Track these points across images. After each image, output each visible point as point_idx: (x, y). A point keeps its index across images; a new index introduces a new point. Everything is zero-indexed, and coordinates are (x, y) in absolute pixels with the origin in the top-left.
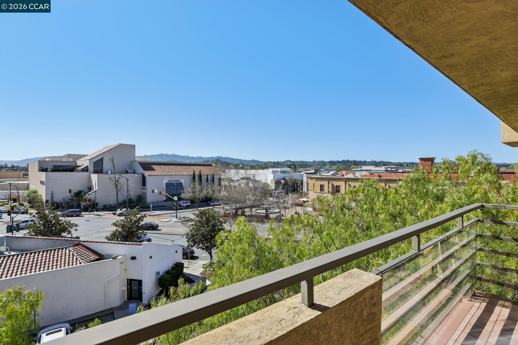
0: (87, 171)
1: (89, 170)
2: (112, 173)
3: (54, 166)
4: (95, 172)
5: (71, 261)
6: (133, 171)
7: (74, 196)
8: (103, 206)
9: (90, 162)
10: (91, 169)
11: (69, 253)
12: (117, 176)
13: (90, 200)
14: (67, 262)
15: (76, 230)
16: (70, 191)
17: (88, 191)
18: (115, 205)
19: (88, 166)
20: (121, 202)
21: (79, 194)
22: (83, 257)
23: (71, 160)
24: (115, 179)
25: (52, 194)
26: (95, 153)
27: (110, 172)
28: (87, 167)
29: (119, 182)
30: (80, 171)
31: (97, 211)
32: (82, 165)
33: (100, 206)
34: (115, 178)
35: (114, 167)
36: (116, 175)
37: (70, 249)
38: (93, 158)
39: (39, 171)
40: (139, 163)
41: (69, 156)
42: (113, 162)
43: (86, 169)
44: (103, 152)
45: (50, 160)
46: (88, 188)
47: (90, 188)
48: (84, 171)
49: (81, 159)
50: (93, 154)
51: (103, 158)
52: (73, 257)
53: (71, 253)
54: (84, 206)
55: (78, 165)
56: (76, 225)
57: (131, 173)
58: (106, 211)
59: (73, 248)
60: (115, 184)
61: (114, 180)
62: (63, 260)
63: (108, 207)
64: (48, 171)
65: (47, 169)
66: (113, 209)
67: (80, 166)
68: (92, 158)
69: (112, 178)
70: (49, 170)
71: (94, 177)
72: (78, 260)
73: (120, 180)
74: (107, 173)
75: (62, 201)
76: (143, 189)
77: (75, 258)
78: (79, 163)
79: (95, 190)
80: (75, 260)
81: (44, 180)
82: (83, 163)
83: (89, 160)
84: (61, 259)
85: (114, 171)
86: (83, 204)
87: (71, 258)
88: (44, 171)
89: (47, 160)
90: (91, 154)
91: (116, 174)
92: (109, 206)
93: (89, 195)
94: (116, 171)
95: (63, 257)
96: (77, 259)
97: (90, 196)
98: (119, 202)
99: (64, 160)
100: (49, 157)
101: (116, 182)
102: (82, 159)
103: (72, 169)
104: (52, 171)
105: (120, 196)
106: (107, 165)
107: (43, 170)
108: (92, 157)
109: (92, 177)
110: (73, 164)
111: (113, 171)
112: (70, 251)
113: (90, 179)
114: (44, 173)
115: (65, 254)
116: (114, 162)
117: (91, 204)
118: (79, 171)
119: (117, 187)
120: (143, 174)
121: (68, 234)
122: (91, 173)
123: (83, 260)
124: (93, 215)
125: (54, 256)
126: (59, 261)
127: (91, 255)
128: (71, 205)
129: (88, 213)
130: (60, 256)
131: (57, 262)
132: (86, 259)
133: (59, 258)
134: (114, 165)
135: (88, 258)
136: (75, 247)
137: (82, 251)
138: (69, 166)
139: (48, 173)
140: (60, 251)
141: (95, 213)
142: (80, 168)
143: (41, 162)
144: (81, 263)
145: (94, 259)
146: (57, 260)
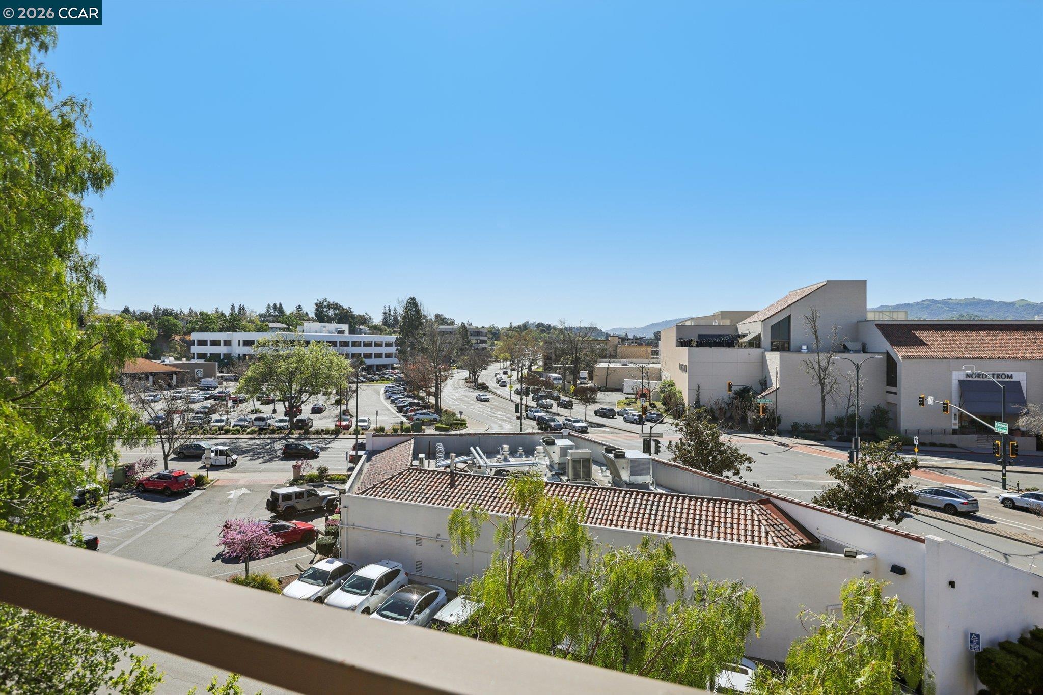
0: (759, 346)
1: (763, 344)
2: (810, 351)
3: (701, 336)
4: (775, 348)
5: (756, 533)
6: (858, 346)
7: (736, 398)
8: (792, 426)
9: (764, 326)
10: (766, 341)
11: (752, 516)
12: (823, 356)
13: (765, 409)
14: (749, 533)
15: (749, 469)
16: (730, 386)
17: (760, 388)
18: (818, 426)
19: (760, 334)
20: (833, 420)
21: (743, 395)
22: (779, 531)
23: (728, 323)
24: (820, 365)
25: (698, 391)
26: (773, 305)
27: (805, 347)
28: (758, 337)
29: (827, 372)
30: (745, 347)
31: (780, 435)
32: (747, 332)
33: (786, 424)
34: (819, 363)
35: (817, 337)
36: (820, 354)
37: (754, 508)
38: (771, 316)
39: (677, 346)
40: (877, 325)
41: (724, 315)
42: (814, 324)
43: (756, 342)
44: (790, 302)
45: (693, 325)
46: (761, 383)
47: (764, 384)
48: (753, 347)
49: (744, 322)
50: (768, 309)
51: (789, 317)
52: (760, 527)
53: (756, 518)
54: (754, 420)
55: (740, 333)
56: (750, 460)
57: (856, 351)
58: (797, 437)
59: (759, 508)
60: (820, 377)
61: (817, 367)
62: (742, 527)
63: (805, 429)
64: (692, 346)
65: (690, 341)
66: (813, 434)
67: (744, 336)
68: (769, 318)
69: (813, 361)
70: (693, 343)
71: (774, 360)
72: (769, 537)
73: (830, 368)
74: (799, 351)
75: (714, 406)
76: (888, 392)
77: (763, 529)
78: (742, 329)
79: (774, 387)
80: (763, 534)
81: (686, 362)
82: (750, 328)
83: (763, 321)
84: (739, 524)
85: (817, 345)
86: (751, 415)
87: (756, 528)
88: (685, 346)
89: (688, 324)
90: (766, 309)
91: (822, 352)
92: (804, 426)
93: (764, 397)
94: (820, 346)
95: (742, 522)
96: (767, 533)
97: (764, 400)
98: (826, 420)
99: (716, 323)
100: (692, 319)
101: (822, 372)
102: (748, 320)
103: (729, 340)
104: (697, 346)
105: (829, 407)
106: (799, 331)
107: (682, 343)
108: (768, 314)
109: (767, 358)
110: (731, 332)
111: (814, 347)
112: (753, 511)
113: (763, 363)
114: (687, 349)
115: (745, 515)
116: (816, 324)
117: (768, 419)
118: (743, 345)
119: (822, 385)
120: (887, 352)
122: (766, 351)
123: (780, 538)
124: (772, 444)
125: (726, 513)
126: (735, 526)
127: (794, 532)
128: (728, 415)
129: (761, 437)
130: (736, 516)
131: (732, 528)
132: (785, 537)
133: (735, 521)
134: (816, 331)
135: (787, 537)
136: (762, 506)
137: (776, 517)
138: (725, 335)
139: (692, 349)
140: (736, 506)
141: (776, 438)
142: (746, 339)
143: (680, 328)
144: (775, 544)
145: (801, 543)
146: (732, 524)
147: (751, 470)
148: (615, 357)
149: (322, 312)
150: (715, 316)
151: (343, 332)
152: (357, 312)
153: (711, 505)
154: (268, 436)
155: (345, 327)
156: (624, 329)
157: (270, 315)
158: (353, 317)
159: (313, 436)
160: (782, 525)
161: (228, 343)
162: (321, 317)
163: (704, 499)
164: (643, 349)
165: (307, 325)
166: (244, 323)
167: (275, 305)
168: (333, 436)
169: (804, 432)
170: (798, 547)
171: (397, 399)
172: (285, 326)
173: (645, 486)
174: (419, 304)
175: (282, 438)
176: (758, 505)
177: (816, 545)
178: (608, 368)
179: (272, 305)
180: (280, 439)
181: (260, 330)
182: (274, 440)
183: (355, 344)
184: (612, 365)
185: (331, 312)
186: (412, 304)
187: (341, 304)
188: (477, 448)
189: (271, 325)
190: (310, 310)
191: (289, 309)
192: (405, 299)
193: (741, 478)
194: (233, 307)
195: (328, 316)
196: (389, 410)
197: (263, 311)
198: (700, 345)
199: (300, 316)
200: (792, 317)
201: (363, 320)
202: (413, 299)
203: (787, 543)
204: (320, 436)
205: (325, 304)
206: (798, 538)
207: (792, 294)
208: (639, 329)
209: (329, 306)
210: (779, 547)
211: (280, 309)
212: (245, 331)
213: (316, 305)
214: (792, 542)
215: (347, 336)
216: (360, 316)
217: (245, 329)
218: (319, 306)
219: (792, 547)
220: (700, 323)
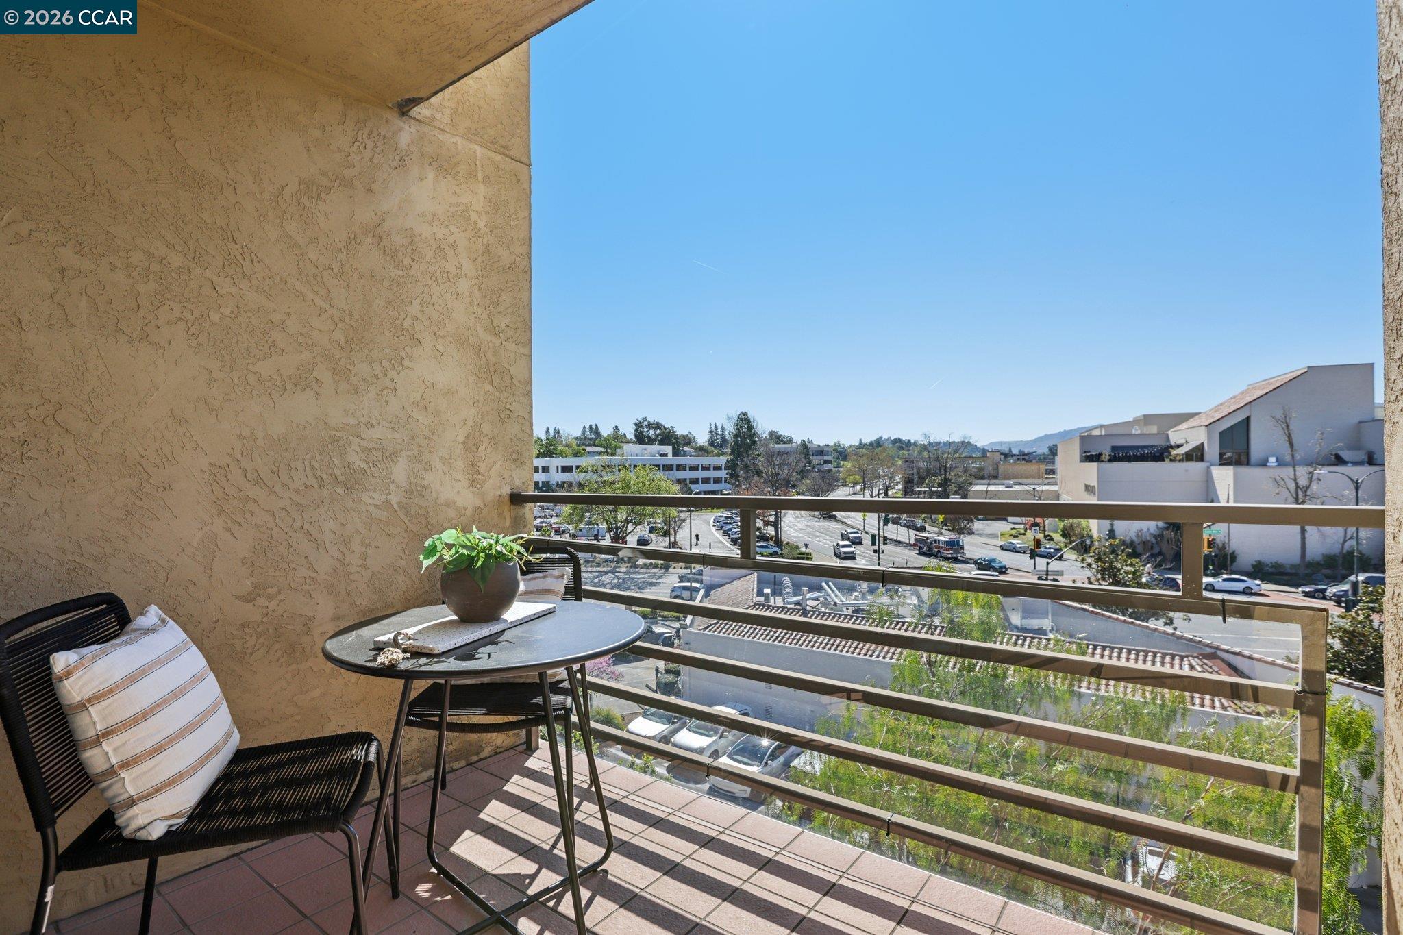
0: (1201, 458)
1: (1207, 456)
2: (1281, 463)
3: (1114, 448)
4: (1224, 462)
6: (1362, 456)
7: (1167, 529)
8: (1253, 567)
9: (1209, 434)
10: (1212, 451)
12: (1302, 471)
13: (1211, 543)
18: (1295, 566)
19: (1203, 444)
23: (1156, 429)
24: (1297, 484)
26: (1221, 404)
27: (1272, 460)
28: (1200, 448)
29: (1308, 493)
30: (1180, 460)
32: (1183, 441)
33: (1243, 563)
34: (1295, 480)
35: (1291, 445)
36: (1297, 468)
38: (1219, 419)
39: (1081, 461)
41: (1148, 419)
42: (1288, 426)
43: (1197, 454)
44: (1249, 399)
45: (1103, 434)
48: (1192, 460)
50: (1216, 409)
51: (1248, 419)
55: (1173, 443)
57: (1356, 463)
60: (1297, 497)
61: (1292, 486)
64: (1103, 461)
65: (1100, 455)
66: (1286, 578)
67: (1179, 446)
68: (1215, 421)
69: (1286, 478)
70: (1104, 457)
71: (1224, 477)
73: (1314, 487)
74: (1264, 464)
75: (1135, 539)
78: (1175, 437)
81: (1094, 482)
82: (1185, 437)
83: (1207, 426)
85: (1293, 456)
88: (1093, 461)
89: (1096, 433)
90: (1210, 410)
91: (1299, 465)
92: (1275, 568)
94: (1297, 457)
97: (1211, 530)
98: (1309, 559)
99: (1136, 430)
100: (1101, 427)
101: (1300, 493)
102: (1185, 425)
103: (1159, 454)
104: (1110, 461)
105: (1312, 538)
106: (1262, 439)
107: (1089, 458)
108: (1213, 417)
109: (1214, 475)
110: (1159, 442)
111: (1288, 458)
113: (1209, 481)
114: (1095, 465)
116: (1291, 428)
117: (1216, 556)
118: (1178, 458)
122: (1212, 465)
128: (1156, 550)
134: (1289, 437)
138: (1151, 446)
139: (1103, 465)
140: (1168, 660)
142: (1181, 451)
143: (1086, 438)
144: (1224, 708)
148: (996, 478)
149: (642, 433)
150: (1135, 422)
151: (666, 455)
152: (680, 431)
154: (595, 569)
155: (668, 449)
156: (1006, 443)
157: (586, 438)
158: (676, 438)
161: (546, 470)
162: (641, 439)
163: (1123, 649)
164: (1033, 468)
165: (626, 447)
167: (591, 426)
169: (1276, 575)
171: (729, 530)
172: (603, 450)
173: (1041, 632)
174: (751, 420)
175: (609, 572)
176: (1200, 659)
178: (987, 491)
179: (587, 427)
180: (607, 573)
181: (578, 454)
182: (602, 574)
183: (679, 468)
184: (992, 488)
185: (652, 432)
186: (744, 419)
187: (662, 422)
188: (831, 583)
189: (588, 449)
190: (629, 431)
191: (606, 431)
192: (735, 413)
193: (1175, 629)
194: (548, 432)
195: (648, 437)
196: (720, 540)
197: (578, 434)
198: (1113, 459)
199: (618, 437)
200: (1252, 419)
201: (687, 441)
202: (744, 414)
204: (648, 570)
205: (646, 423)
207: (1252, 387)
208: (1027, 443)
209: (650, 426)
211: (596, 431)
212: (563, 456)
213: (636, 424)
215: (671, 459)
216: (683, 436)
218: (639, 425)
220: (1111, 431)
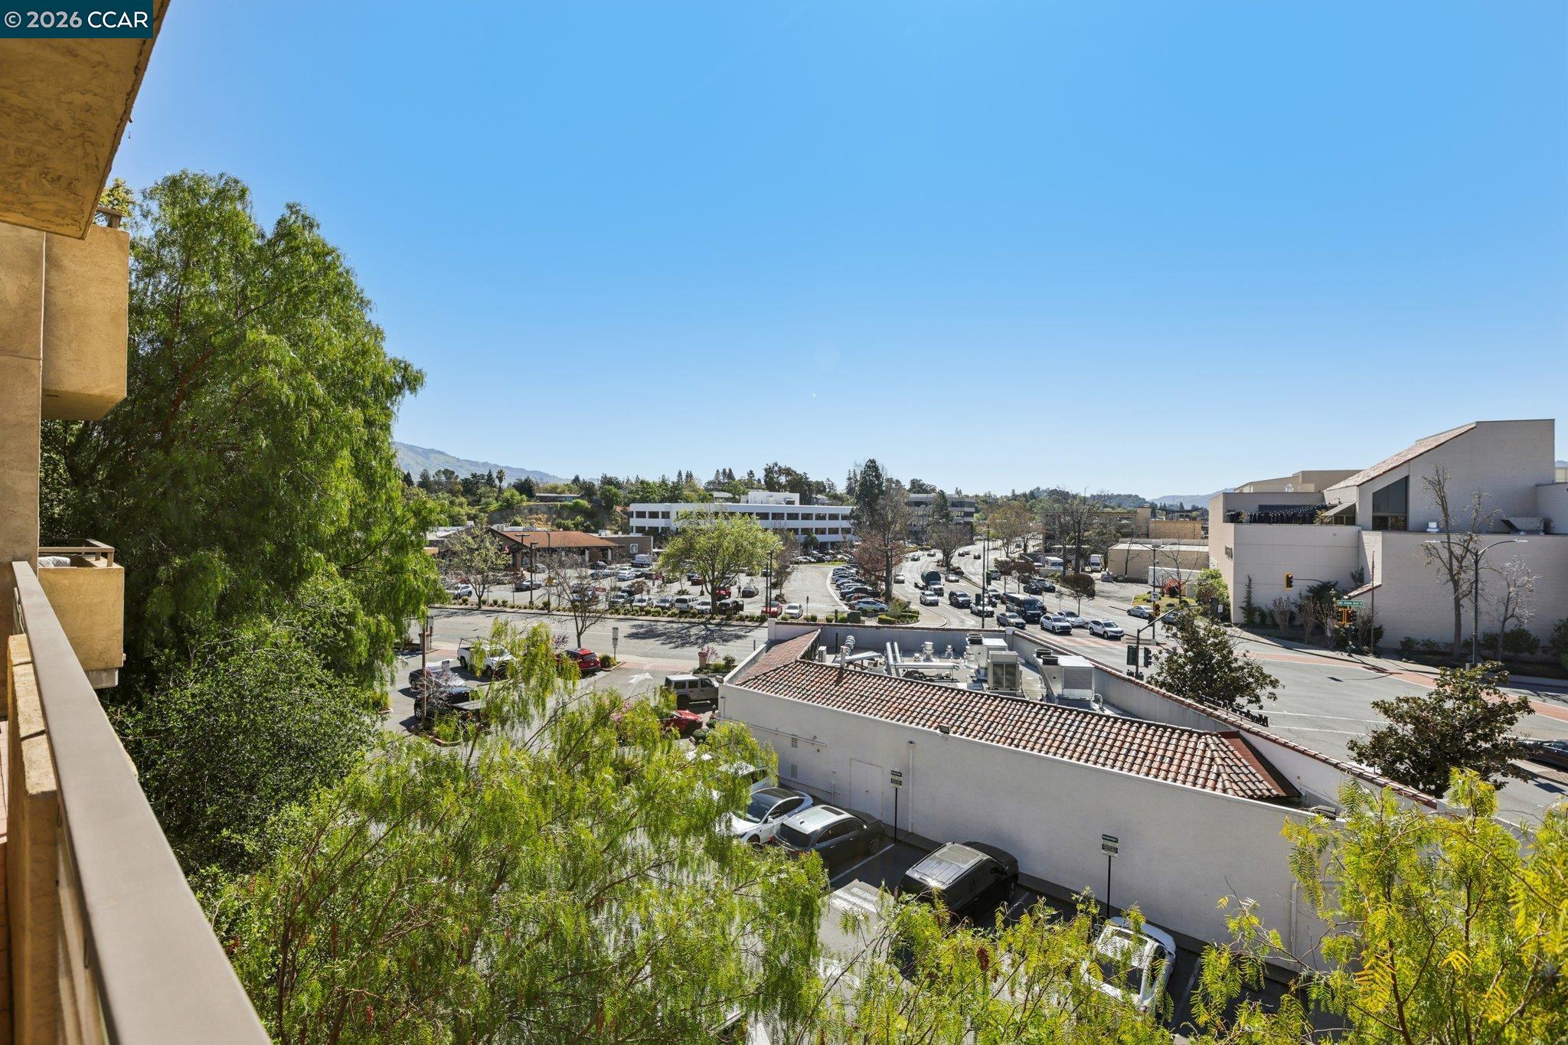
0: (1351, 521)
1: (1359, 519)
3: (1261, 507)
4: (1378, 525)
5: (1203, 774)
6: (1537, 525)
7: (1303, 599)
8: (1402, 643)
9: (1361, 495)
10: (1365, 514)
11: (1204, 751)
13: (1351, 616)
14: (1193, 772)
15: (1273, 697)
16: (1289, 582)
17: (1353, 585)
18: (1447, 645)
19: (1354, 505)
20: (1477, 638)
21: (1321, 593)
22: (1238, 774)
23: (1311, 488)
24: (1451, 553)
25: (1249, 586)
26: (1381, 461)
27: (1431, 525)
28: (1352, 508)
30: (1327, 523)
31: (1378, 654)
32: (1337, 502)
33: (1389, 639)
34: (1450, 549)
36: (1453, 536)
37: (1210, 741)
38: (1374, 478)
39: (1224, 522)
41: (1307, 476)
42: (1443, 489)
43: (1347, 517)
44: (1410, 456)
45: (1251, 490)
46: (1353, 577)
47: (1359, 578)
48: (1342, 523)
49: (1334, 487)
50: (1373, 468)
51: (1407, 478)
52: (1210, 766)
53: (1208, 754)
54: (1336, 631)
55: (1326, 503)
56: (1274, 683)
57: (1530, 533)
58: (1408, 659)
59: (1218, 742)
60: (1451, 570)
61: (1445, 555)
62: (1185, 764)
63: (1422, 648)
64: (1242, 522)
65: (1240, 515)
67: (1333, 507)
68: (1368, 481)
69: (1440, 546)
70: (1245, 517)
71: (1374, 543)
72: (1220, 779)
74: (1422, 529)
75: (1275, 607)
77: (1214, 769)
78: (1331, 496)
79: (1377, 583)
80: (1212, 776)
81: (1231, 544)
82: (1341, 496)
83: (1360, 486)
84: (1181, 760)
85: (1447, 522)
86: (1332, 624)
87: (1205, 767)
88: (1232, 522)
89: (1246, 490)
91: (1454, 531)
92: (1423, 645)
93: (1350, 598)
94: (1453, 522)
95: (1187, 757)
96: (1218, 775)
97: (1357, 601)
98: (1462, 639)
99: (1289, 489)
100: (1251, 484)
101: (1454, 563)
102: (1342, 484)
103: (1307, 515)
104: (1249, 522)
105: (1468, 614)
106: (1421, 502)
107: (1232, 517)
108: (1369, 476)
109: (1365, 540)
110: (1314, 502)
111: (1444, 525)
112: (1207, 745)
113: (1359, 547)
114: (1233, 526)
115: (1195, 749)
117: (1357, 630)
118: (1327, 520)
119: (1456, 584)
121: (1250, 702)
122: (1363, 529)
123: (1236, 783)
124: (1360, 667)
125: (1168, 744)
126: (1176, 762)
127: (1261, 779)
128: (1295, 621)
129: (1345, 656)
130: (1180, 749)
131: (1171, 764)
132: (1245, 783)
133: (1178, 755)
135: (1249, 784)
136: (1223, 740)
137: (1239, 756)
138: (1301, 506)
139: (1241, 526)
140: (1185, 736)
141: (1371, 660)
142: (1332, 512)
143: (1231, 497)
145: (1267, 794)
146: (1172, 759)
147: (1275, 698)
148: (1143, 536)
149: (772, 478)
151: (792, 503)
152: (813, 478)
153: (1151, 732)
155: (796, 497)
157: (719, 483)
158: (809, 484)
159: (735, 623)
160: (1246, 767)
161: (666, 515)
162: (771, 485)
164: (1188, 526)
165: (752, 494)
166: (686, 492)
167: (724, 470)
168: (757, 624)
169: (1424, 653)
170: (1261, 798)
171: (842, 584)
172: (730, 495)
174: (880, 468)
177: (1296, 799)
178: (1130, 551)
179: (721, 471)
181: (703, 500)
183: (807, 517)
184: (1135, 547)
185: (783, 479)
186: (872, 467)
187: (796, 469)
188: (896, 644)
189: (716, 494)
190: (760, 475)
191: (740, 475)
192: (864, 461)
194: (680, 474)
195: (779, 484)
196: (831, 596)
197: (712, 478)
198: (1254, 520)
199: (750, 484)
200: (1412, 481)
201: (820, 488)
202: (873, 462)
203: (1244, 791)
204: (742, 623)
205: (778, 468)
206: (1267, 786)
209: (781, 471)
210: (1230, 795)
211: (729, 475)
212: (687, 502)
213: (768, 469)
214: (1253, 791)
215: (798, 507)
216: (818, 483)
217: (687, 500)
218: (771, 470)
219: (1251, 797)
220: (1262, 489)
